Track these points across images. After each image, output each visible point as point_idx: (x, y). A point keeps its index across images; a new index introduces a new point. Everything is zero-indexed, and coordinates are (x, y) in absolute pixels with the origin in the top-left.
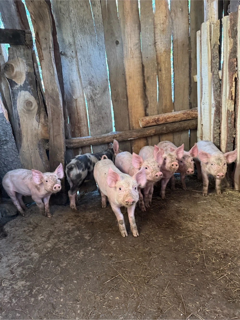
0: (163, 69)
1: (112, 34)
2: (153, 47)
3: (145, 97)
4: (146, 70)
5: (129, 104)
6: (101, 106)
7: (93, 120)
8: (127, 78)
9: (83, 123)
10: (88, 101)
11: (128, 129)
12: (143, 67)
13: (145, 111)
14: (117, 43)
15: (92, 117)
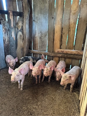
2: (68, 20)
3: (61, 41)
4: (63, 30)
5: (54, 42)
6: (43, 41)
7: (40, 45)
8: (55, 32)
10: (39, 38)
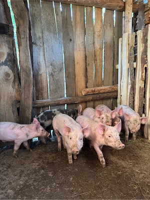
0: (98, 59)
1: (68, 34)
2: (92, 45)
3: (86, 76)
5: (76, 80)
6: (58, 80)
7: (52, 89)
8: (76, 63)
9: (45, 90)
10: (49, 76)
11: (74, 96)
12: (86, 57)
13: (86, 84)
14: (71, 40)
15: (51, 86)
